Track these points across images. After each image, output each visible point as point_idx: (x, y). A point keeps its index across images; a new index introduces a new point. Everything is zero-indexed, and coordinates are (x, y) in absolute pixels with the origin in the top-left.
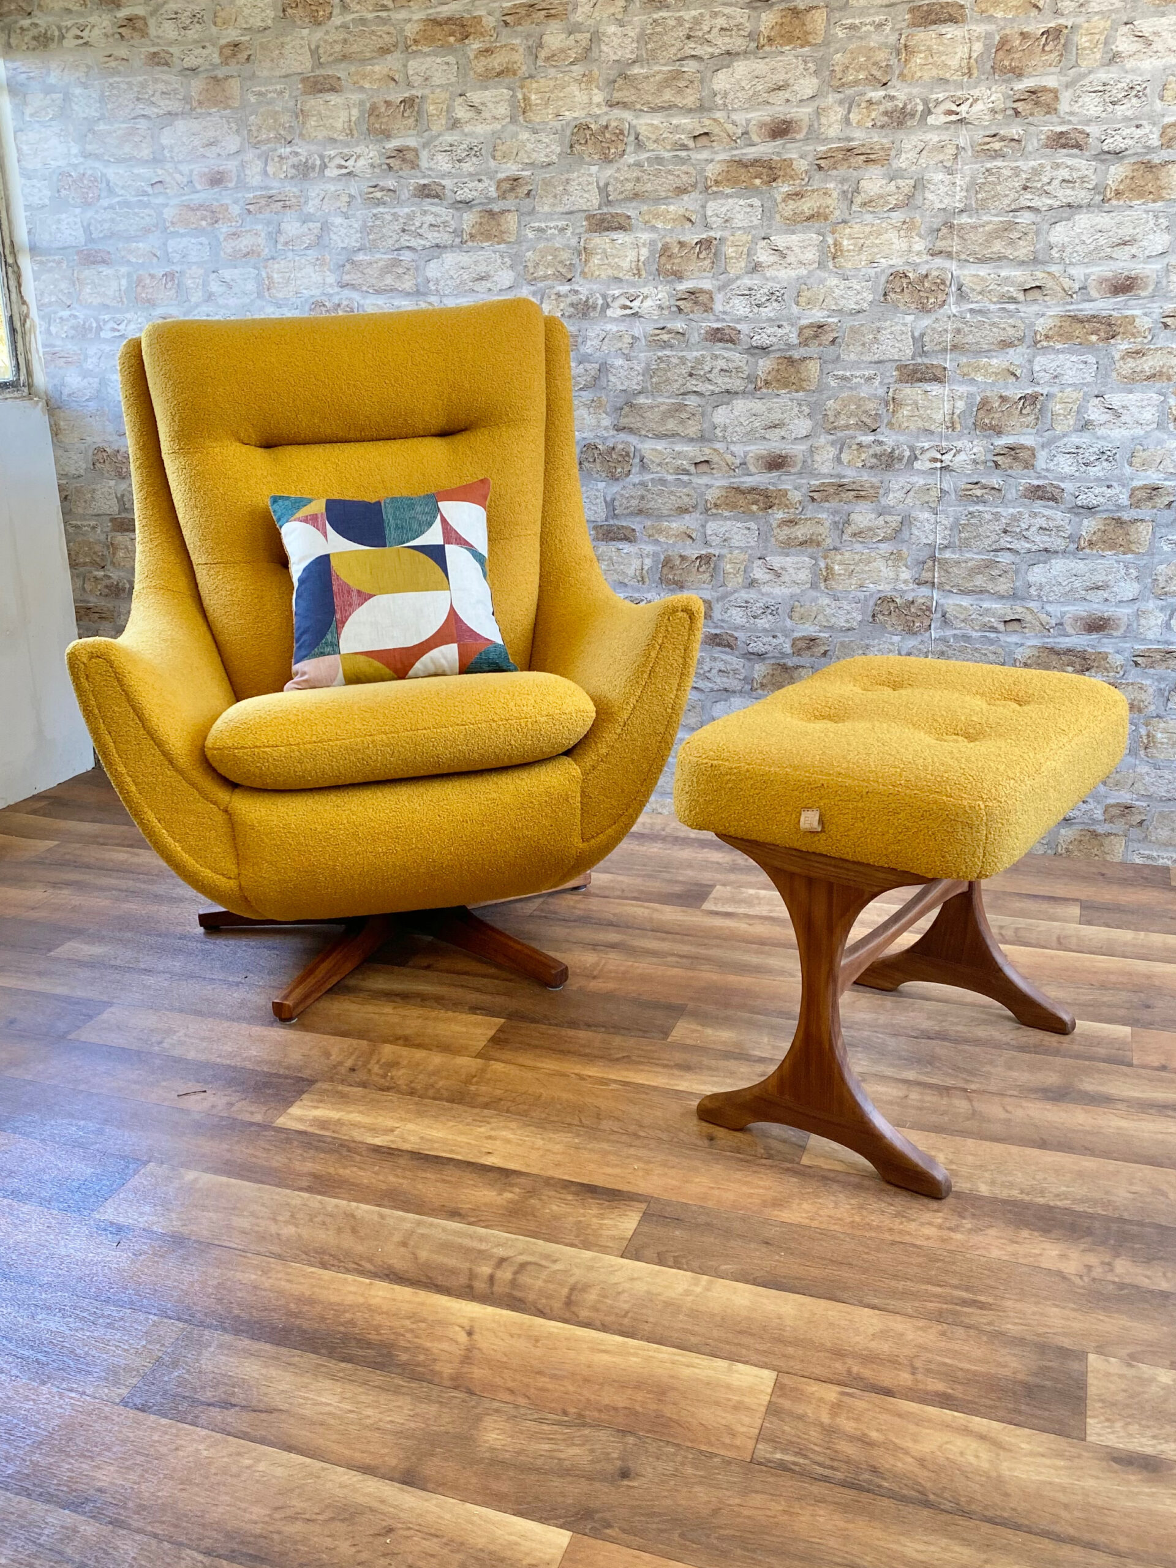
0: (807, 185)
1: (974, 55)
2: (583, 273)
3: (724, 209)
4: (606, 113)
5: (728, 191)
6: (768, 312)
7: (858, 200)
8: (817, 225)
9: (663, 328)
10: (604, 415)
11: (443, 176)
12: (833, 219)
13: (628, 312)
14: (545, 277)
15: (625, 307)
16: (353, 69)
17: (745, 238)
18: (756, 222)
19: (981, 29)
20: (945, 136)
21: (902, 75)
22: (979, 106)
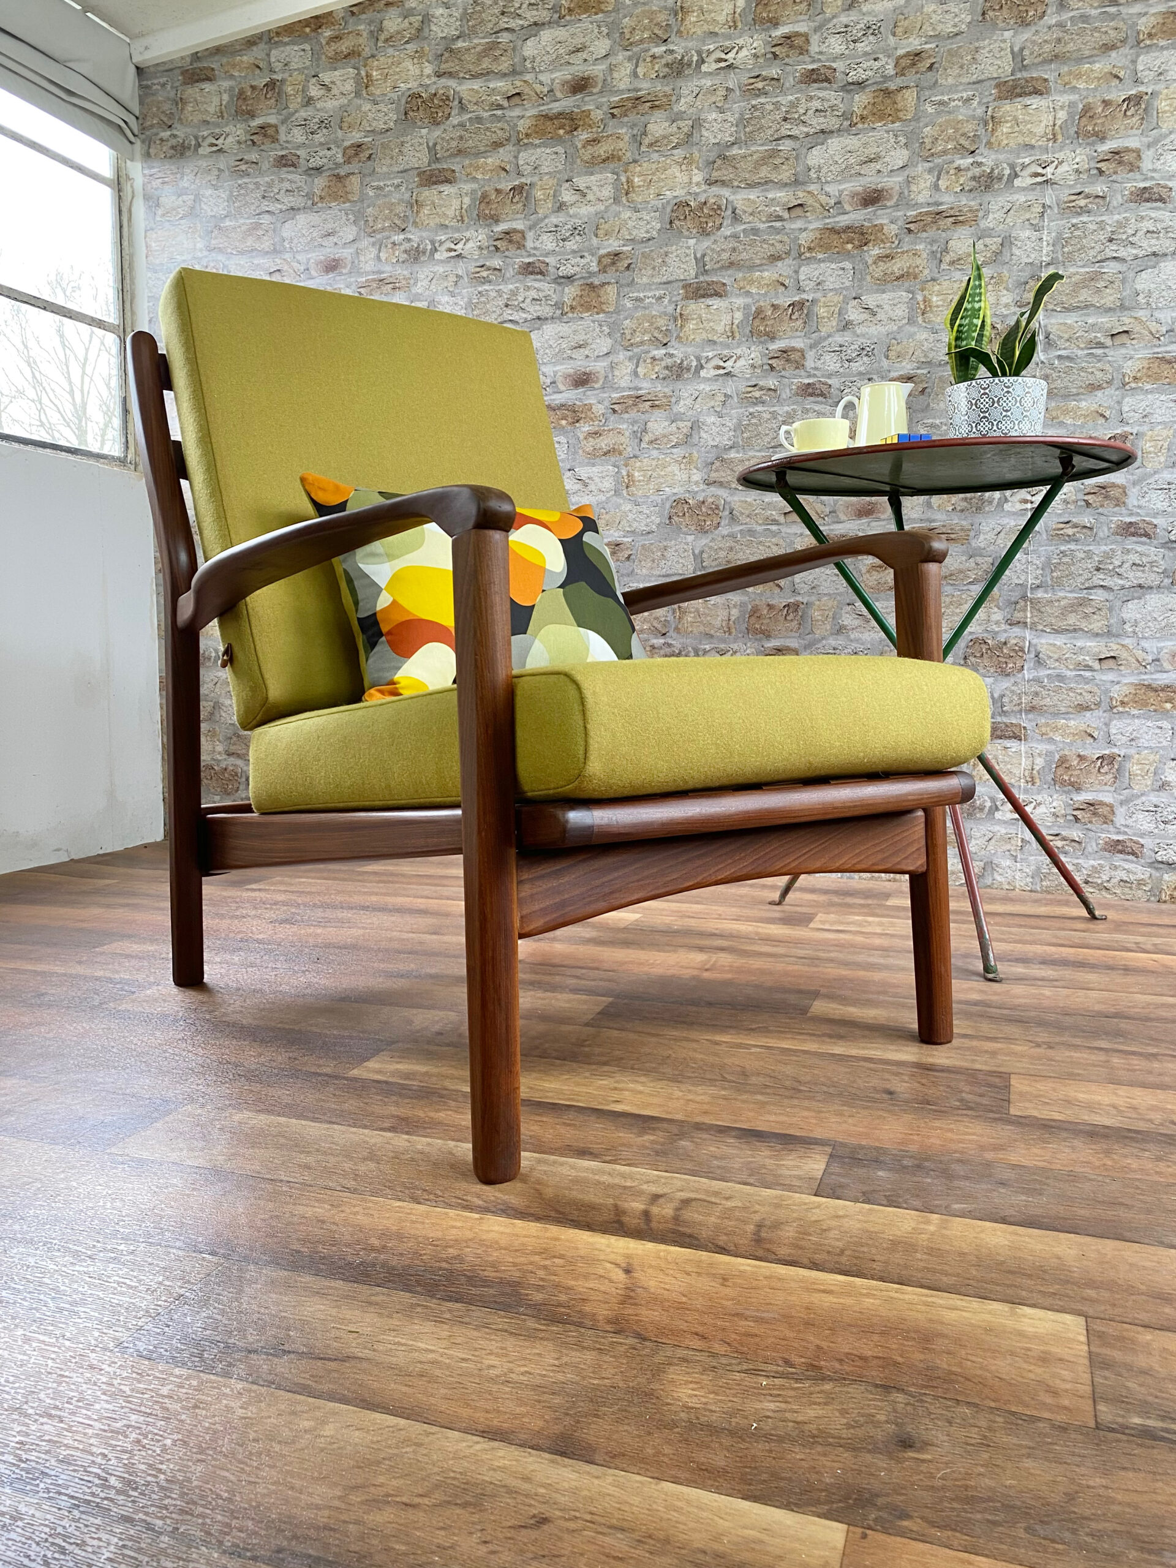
0: (897, 247)
1: (1059, 122)
2: (678, 337)
3: (816, 273)
4: (705, 191)
5: (820, 256)
6: (857, 366)
7: (947, 259)
8: (906, 284)
9: (755, 386)
10: (695, 471)
11: (547, 255)
12: (922, 277)
13: (722, 372)
14: (642, 343)
15: (719, 367)
16: (467, 162)
17: (836, 299)
18: (847, 284)
19: (1065, 99)
20: (1031, 196)
21: (989, 144)
22: (1064, 167)
